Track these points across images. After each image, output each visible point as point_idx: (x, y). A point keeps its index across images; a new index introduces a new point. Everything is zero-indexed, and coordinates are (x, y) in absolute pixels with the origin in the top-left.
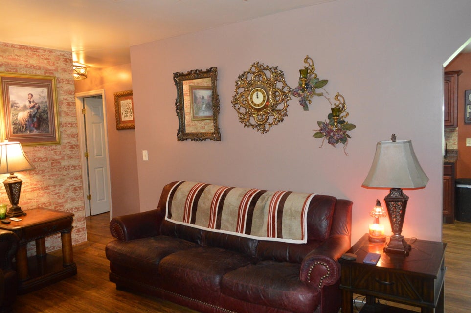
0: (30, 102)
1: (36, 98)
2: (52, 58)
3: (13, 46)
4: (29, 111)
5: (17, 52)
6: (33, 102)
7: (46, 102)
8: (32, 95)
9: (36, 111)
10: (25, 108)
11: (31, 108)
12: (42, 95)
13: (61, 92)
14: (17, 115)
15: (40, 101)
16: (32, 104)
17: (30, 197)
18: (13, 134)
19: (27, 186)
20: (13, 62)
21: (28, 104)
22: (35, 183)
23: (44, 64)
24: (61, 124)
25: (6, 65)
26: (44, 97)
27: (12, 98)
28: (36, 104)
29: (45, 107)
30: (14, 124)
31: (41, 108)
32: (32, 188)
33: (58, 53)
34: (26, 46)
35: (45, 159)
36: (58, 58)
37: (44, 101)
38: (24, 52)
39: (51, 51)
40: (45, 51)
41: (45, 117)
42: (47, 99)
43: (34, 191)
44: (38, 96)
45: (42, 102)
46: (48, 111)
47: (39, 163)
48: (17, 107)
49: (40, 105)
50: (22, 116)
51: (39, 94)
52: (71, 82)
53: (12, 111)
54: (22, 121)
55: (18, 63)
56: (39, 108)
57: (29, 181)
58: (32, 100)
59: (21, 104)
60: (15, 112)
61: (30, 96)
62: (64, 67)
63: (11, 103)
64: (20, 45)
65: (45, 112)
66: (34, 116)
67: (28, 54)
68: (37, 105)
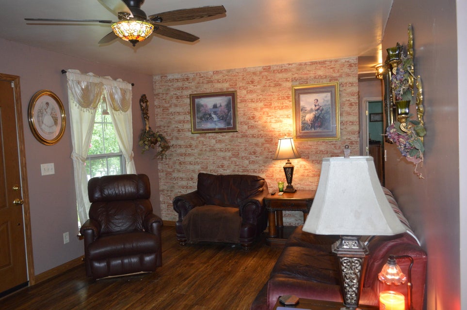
0: (316, 106)
1: (321, 102)
2: (338, 66)
3: (305, 64)
4: (314, 113)
5: (308, 68)
6: (318, 105)
7: (329, 105)
8: (317, 100)
9: (320, 112)
10: (311, 110)
11: (316, 110)
12: (326, 99)
13: (344, 95)
14: (305, 116)
15: (324, 104)
16: (317, 107)
17: (311, 181)
18: (301, 131)
19: (310, 172)
20: (305, 76)
21: (313, 107)
22: (316, 170)
23: (330, 72)
24: (342, 122)
25: (299, 80)
26: (327, 101)
27: (302, 104)
28: (321, 107)
29: (327, 110)
30: (302, 123)
31: (324, 110)
32: (313, 174)
33: (343, 61)
34: (316, 62)
35: (326, 152)
36: (343, 65)
37: (328, 104)
38: (314, 67)
39: (336, 61)
40: (331, 62)
41: (327, 117)
42: (330, 102)
43: (315, 176)
44: (322, 101)
45: (325, 105)
46: (331, 112)
47: (320, 155)
48: (306, 110)
49: (324, 108)
50: (309, 117)
51: (323, 98)
52: (355, 84)
53: (301, 114)
54: (309, 121)
55: (309, 76)
56: (323, 110)
57: (311, 168)
58: (317, 104)
59: (308, 109)
60: (304, 115)
61: (316, 101)
62: (348, 72)
63: (301, 108)
64: (311, 62)
65: (327, 113)
66: (318, 117)
67: (317, 68)
68: (321, 108)
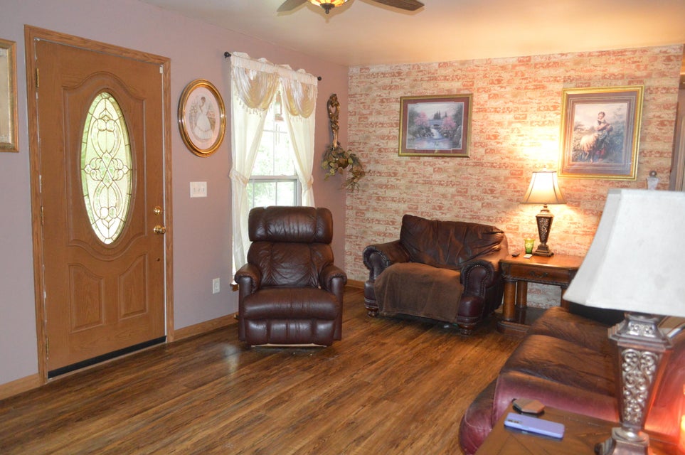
0: (600, 123)
2: (645, 60)
3: (590, 55)
4: (596, 134)
5: (594, 61)
6: (605, 122)
7: (623, 123)
8: (604, 114)
9: (606, 134)
10: (592, 130)
11: (599, 130)
12: (619, 113)
13: (651, 107)
14: (580, 139)
15: (614, 121)
16: (602, 125)
17: (580, 242)
18: (571, 163)
19: (579, 227)
20: (587, 75)
21: (596, 125)
22: (589, 226)
23: (631, 70)
24: (643, 152)
25: (577, 80)
26: (621, 116)
27: (578, 118)
28: (608, 125)
29: (620, 130)
30: (575, 150)
31: (614, 130)
32: (584, 231)
33: (657, 51)
34: (608, 51)
36: (655, 58)
37: (621, 120)
38: (604, 59)
39: (644, 51)
40: (634, 51)
41: (618, 142)
42: (625, 118)
43: (586, 235)
44: (613, 115)
45: (617, 122)
46: (625, 134)
47: (599, 202)
48: (582, 130)
49: (614, 127)
50: (587, 140)
51: (615, 112)
52: (672, 91)
53: (575, 134)
54: (586, 148)
55: (593, 74)
56: (611, 130)
57: (581, 221)
58: (602, 121)
59: (587, 126)
60: (578, 136)
61: (601, 115)
62: (663, 70)
63: (575, 125)
64: (600, 52)
65: (619, 135)
66: (603, 141)
67: (609, 61)
68: (609, 127)
